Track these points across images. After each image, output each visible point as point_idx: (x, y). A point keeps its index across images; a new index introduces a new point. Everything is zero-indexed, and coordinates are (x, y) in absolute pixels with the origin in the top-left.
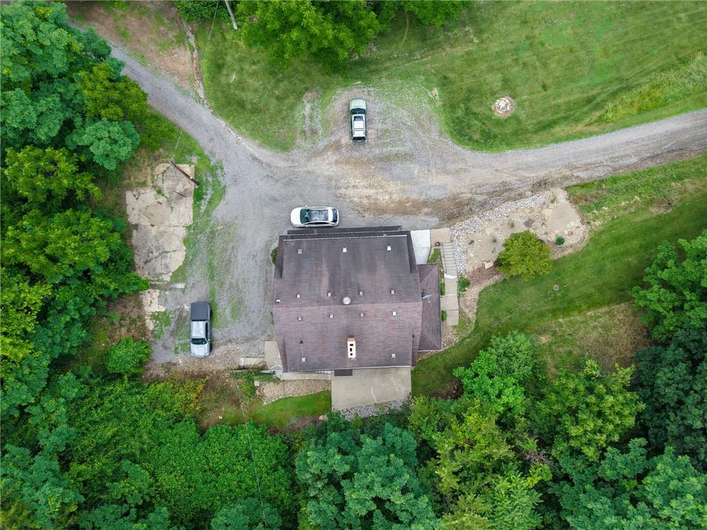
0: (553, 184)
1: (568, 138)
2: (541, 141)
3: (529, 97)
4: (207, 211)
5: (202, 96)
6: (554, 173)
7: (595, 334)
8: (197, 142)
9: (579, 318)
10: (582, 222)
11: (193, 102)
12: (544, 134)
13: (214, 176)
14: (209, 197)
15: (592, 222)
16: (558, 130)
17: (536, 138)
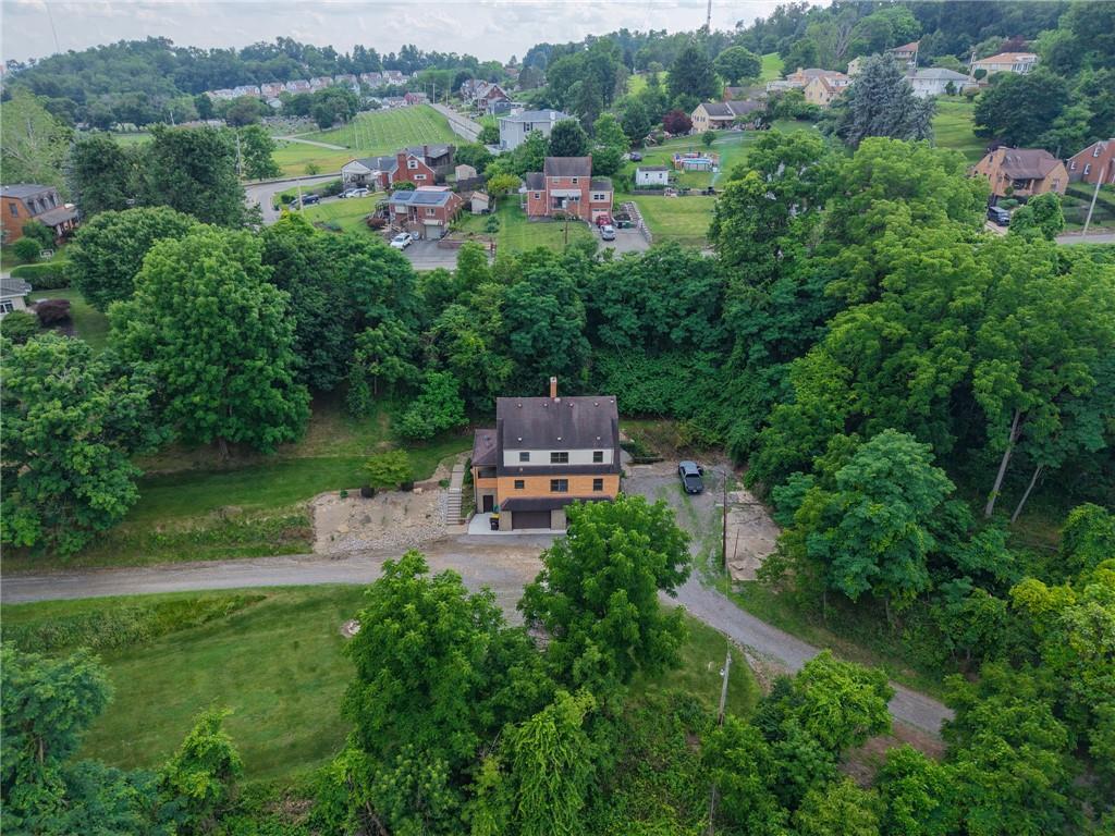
0: (325, 557)
1: (290, 589)
2: (324, 589)
3: (319, 636)
4: (709, 549)
5: (748, 655)
6: (320, 564)
7: (339, 441)
8: (739, 606)
9: (346, 454)
10: (314, 509)
11: (757, 647)
12: (317, 596)
13: (709, 577)
14: (710, 560)
15: (305, 507)
16: (299, 599)
17: (327, 594)
